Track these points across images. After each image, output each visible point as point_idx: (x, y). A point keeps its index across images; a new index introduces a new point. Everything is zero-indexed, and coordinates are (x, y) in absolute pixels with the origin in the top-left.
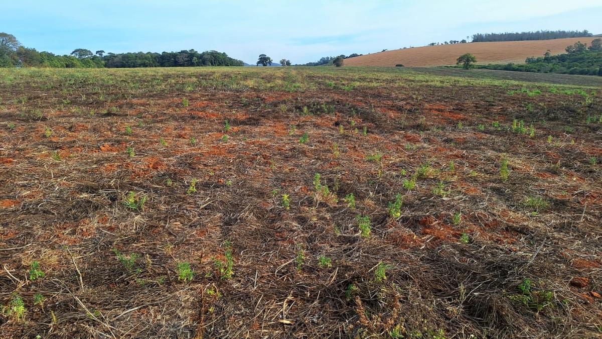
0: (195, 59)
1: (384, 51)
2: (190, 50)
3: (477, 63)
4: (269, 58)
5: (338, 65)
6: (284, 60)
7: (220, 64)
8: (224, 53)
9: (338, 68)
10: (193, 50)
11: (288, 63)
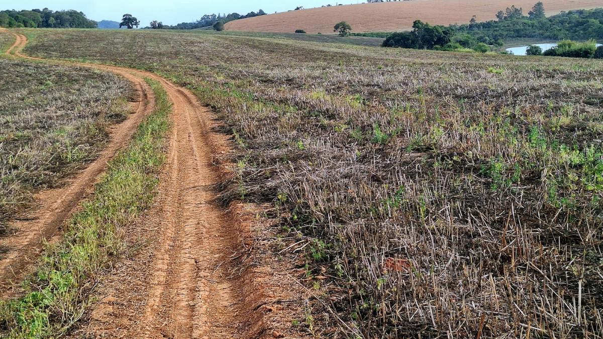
0: (52, 20)
1: (298, 9)
2: (44, 10)
3: (351, 32)
4: (135, 19)
5: (218, 30)
6: (155, 22)
7: (78, 26)
8: (81, 12)
9: (219, 32)
10: (46, 9)
11: (160, 26)
